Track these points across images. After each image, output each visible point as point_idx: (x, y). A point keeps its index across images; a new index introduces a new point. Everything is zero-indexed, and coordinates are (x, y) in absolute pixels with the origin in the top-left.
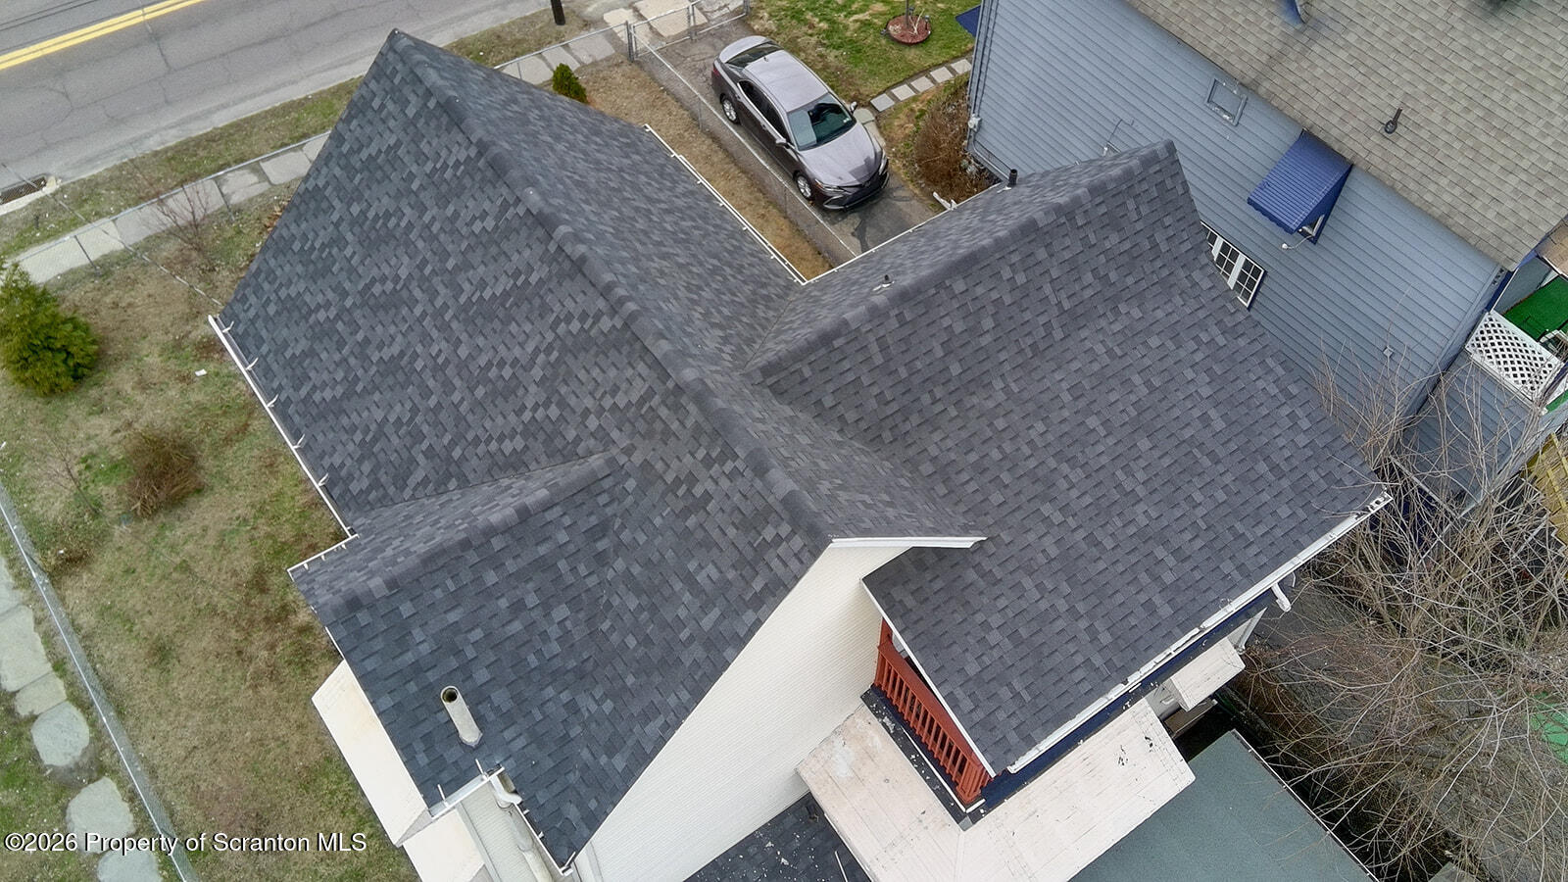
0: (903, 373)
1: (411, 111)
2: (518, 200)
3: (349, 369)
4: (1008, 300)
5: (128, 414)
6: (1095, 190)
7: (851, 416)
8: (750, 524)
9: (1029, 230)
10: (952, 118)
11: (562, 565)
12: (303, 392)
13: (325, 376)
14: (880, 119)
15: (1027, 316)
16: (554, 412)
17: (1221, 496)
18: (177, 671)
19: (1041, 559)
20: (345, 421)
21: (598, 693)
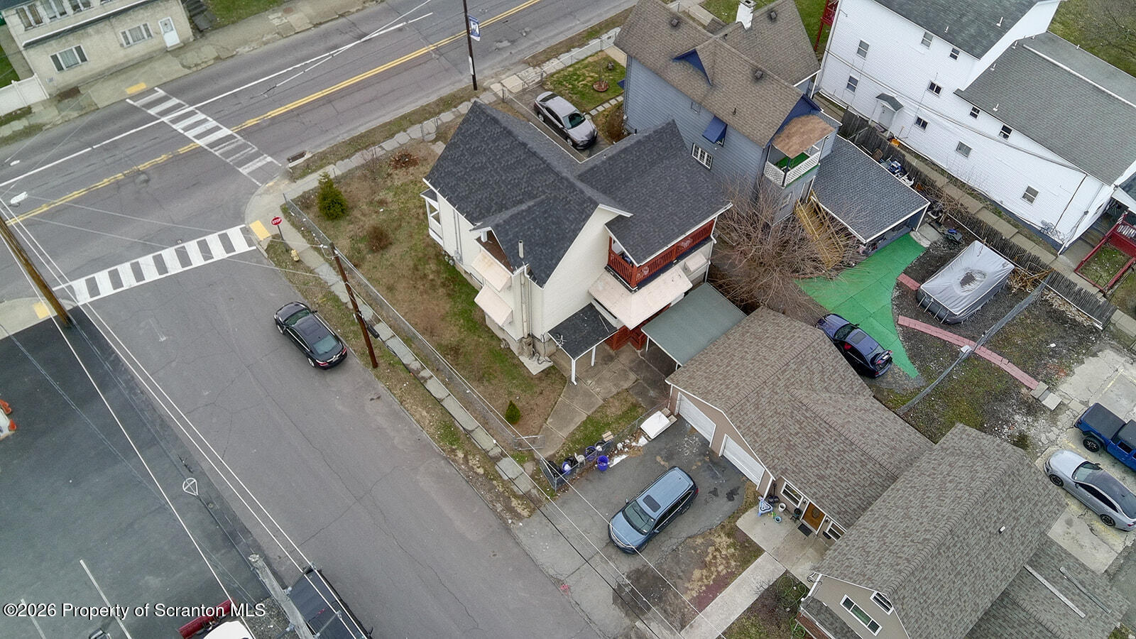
0: (611, 177)
1: (483, 121)
2: (516, 140)
3: (469, 187)
4: (635, 159)
5: (361, 223)
6: (655, 132)
7: (599, 187)
8: (581, 205)
9: (639, 142)
10: (618, 116)
11: (538, 220)
12: (456, 194)
13: (462, 189)
14: (593, 118)
15: (640, 163)
16: (530, 188)
17: (690, 205)
18: (397, 293)
19: (646, 220)
20: (470, 200)
21: (547, 248)
